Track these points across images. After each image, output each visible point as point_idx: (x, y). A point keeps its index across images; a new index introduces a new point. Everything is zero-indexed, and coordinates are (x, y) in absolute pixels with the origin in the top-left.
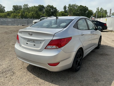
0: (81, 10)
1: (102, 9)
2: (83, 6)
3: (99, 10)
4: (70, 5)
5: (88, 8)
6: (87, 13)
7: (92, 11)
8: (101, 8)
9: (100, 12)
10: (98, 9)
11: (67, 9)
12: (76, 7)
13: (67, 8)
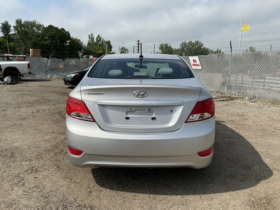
0: (52, 37)
1: (100, 38)
2: (57, 29)
3: (95, 41)
4: (19, 22)
5: (69, 34)
6: (68, 46)
7: (79, 40)
8: (99, 36)
9: (96, 44)
10: (93, 39)
11: (12, 32)
12: (39, 30)
13: (12, 28)
